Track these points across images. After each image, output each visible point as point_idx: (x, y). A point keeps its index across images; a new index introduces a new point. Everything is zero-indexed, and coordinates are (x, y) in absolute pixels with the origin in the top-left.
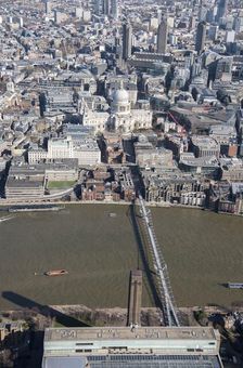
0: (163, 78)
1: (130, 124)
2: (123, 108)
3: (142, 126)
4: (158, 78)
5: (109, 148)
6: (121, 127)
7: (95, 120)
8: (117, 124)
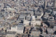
0: (50, 13)
1: (34, 24)
2: (33, 20)
3: (38, 25)
4: (48, 13)
5: (26, 30)
6: (32, 25)
7: (26, 23)
8: (31, 24)
